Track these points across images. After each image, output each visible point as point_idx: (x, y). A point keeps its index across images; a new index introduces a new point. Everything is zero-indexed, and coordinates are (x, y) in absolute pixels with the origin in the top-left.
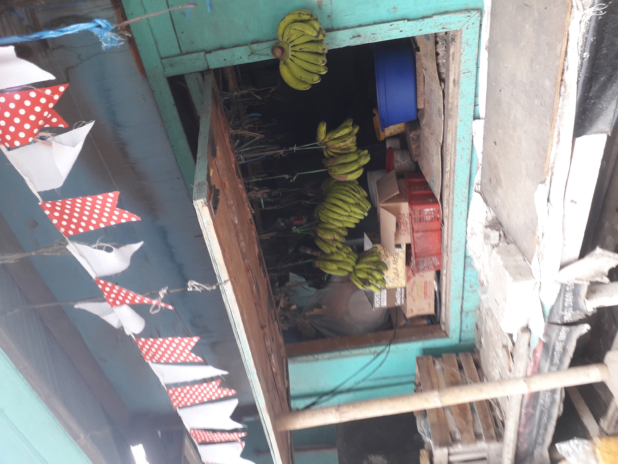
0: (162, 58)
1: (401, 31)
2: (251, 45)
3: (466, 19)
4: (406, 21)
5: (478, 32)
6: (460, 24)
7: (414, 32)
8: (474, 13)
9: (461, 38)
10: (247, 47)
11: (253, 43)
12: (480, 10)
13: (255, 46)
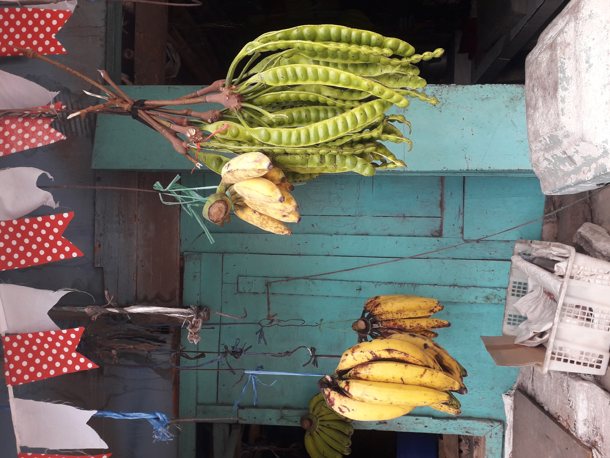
0: (197, 404)
1: (426, 426)
2: (282, 410)
3: (489, 429)
4: (432, 418)
5: (501, 443)
6: (483, 431)
7: (438, 429)
8: (496, 424)
9: (484, 444)
10: (279, 411)
11: (285, 408)
12: (502, 423)
13: (286, 412)
